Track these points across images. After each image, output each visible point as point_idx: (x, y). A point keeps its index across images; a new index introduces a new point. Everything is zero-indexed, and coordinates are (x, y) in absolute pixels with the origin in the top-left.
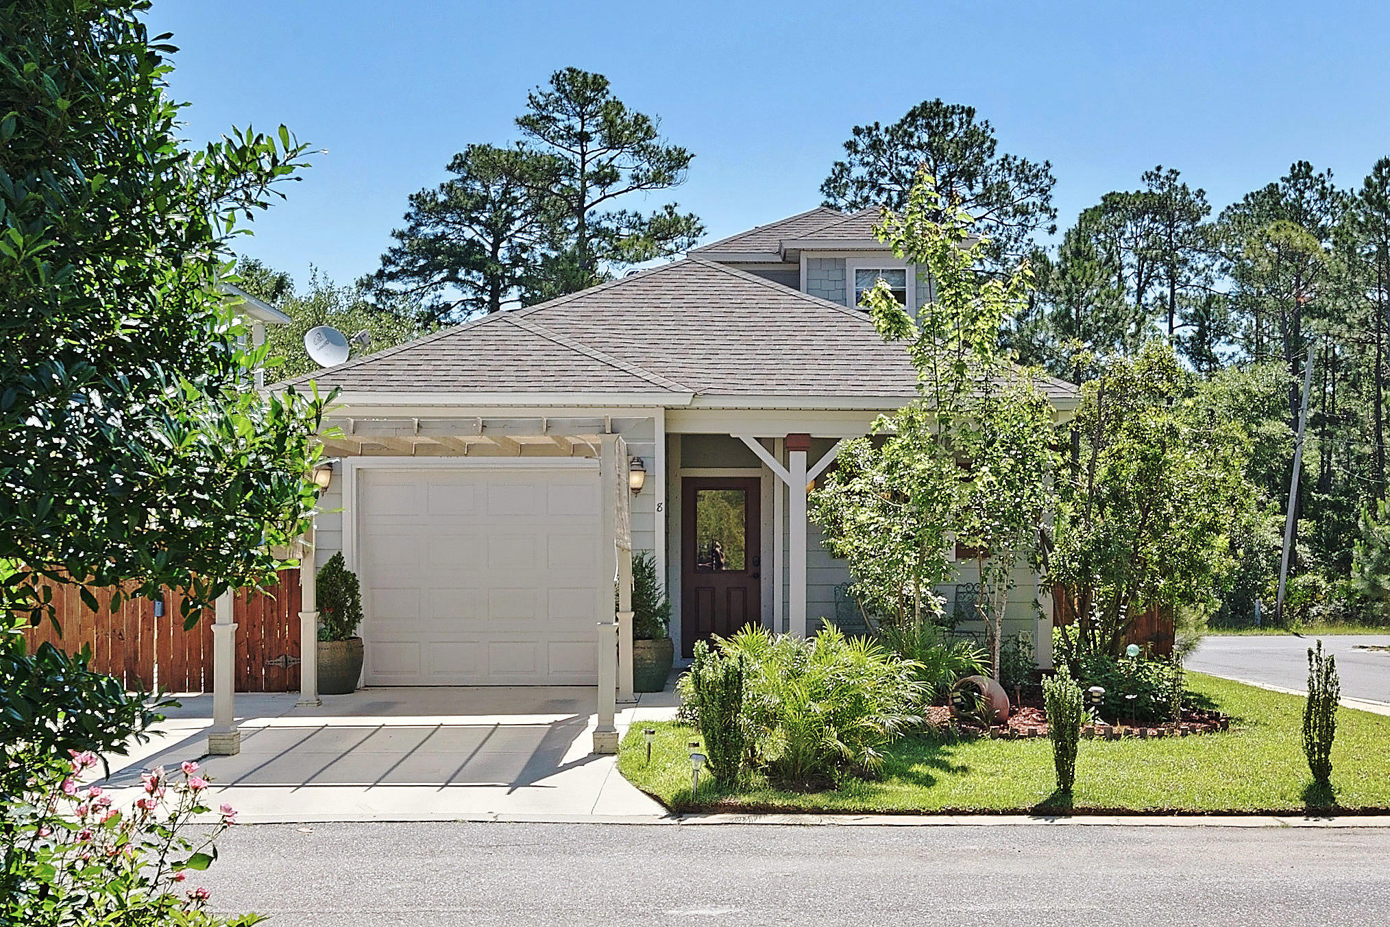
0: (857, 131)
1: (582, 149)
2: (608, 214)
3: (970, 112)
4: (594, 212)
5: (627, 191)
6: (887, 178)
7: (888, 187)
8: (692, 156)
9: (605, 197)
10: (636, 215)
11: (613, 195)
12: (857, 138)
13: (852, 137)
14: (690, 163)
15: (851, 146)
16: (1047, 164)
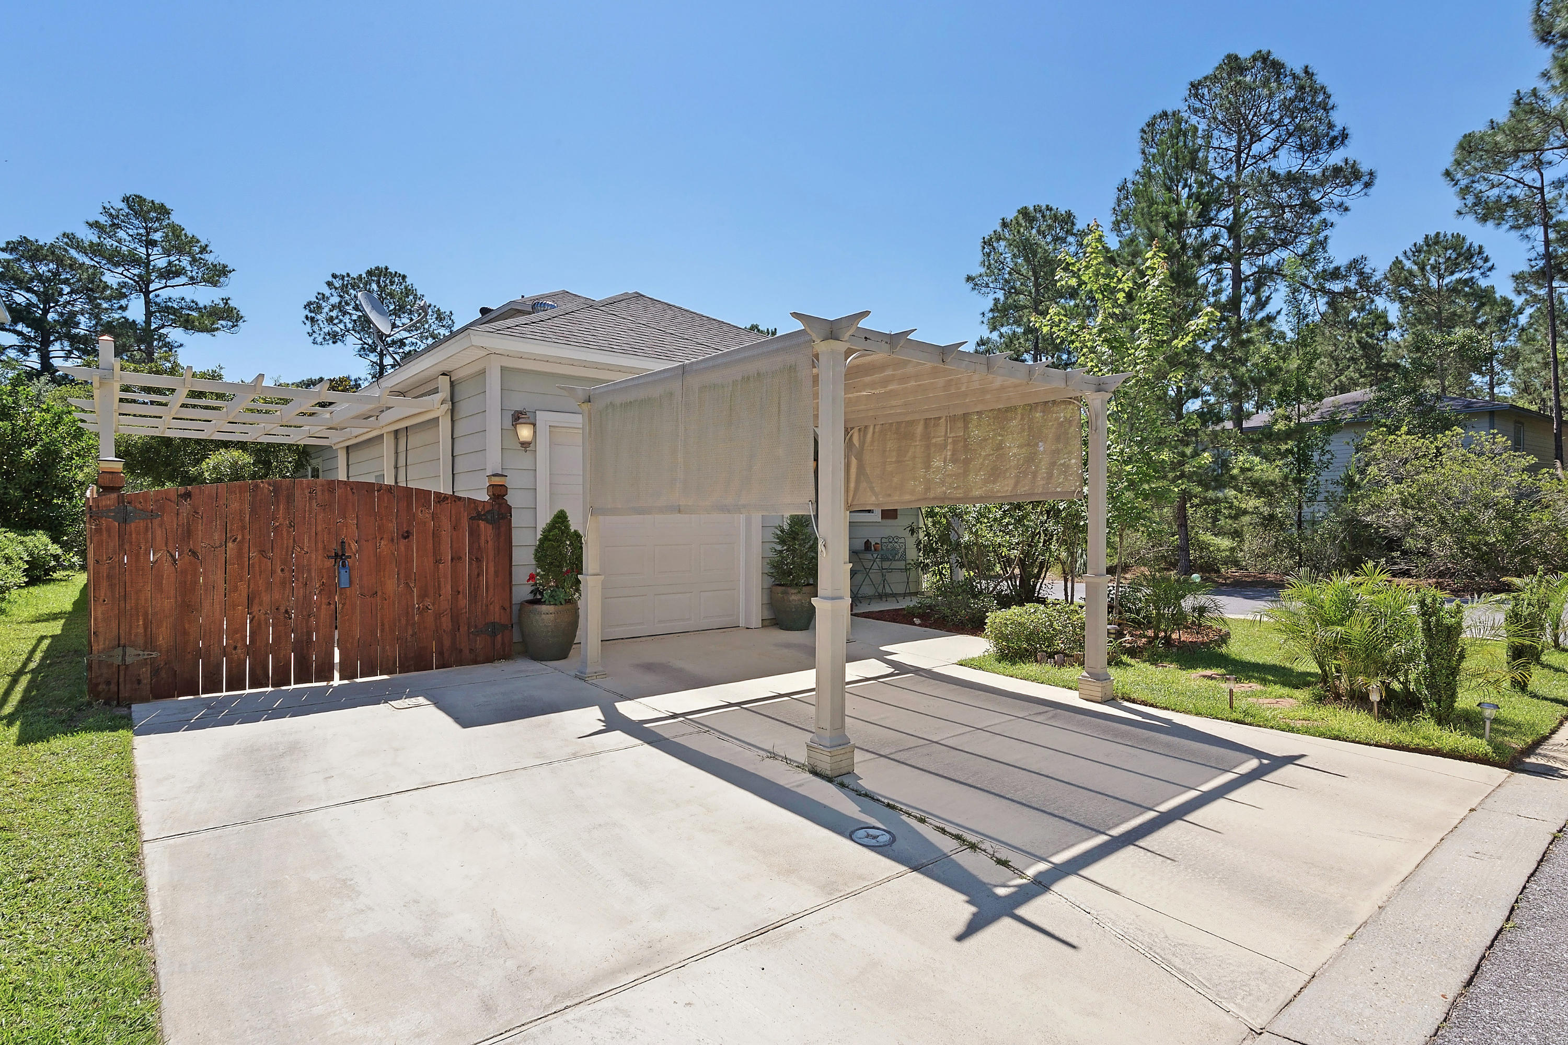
0: (334, 276)
1: (147, 251)
2: (170, 298)
3: (404, 277)
4: (159, 295)
5: (183, 285)
6: (351, 307)
7: (351, 312)
8: (234, 270)
9: (166, 286)
10: (193, 302)
11: (173, 286)
12: (334, 280)
13: (330, 279)
14: (230, 275)
15: (329, 284)
16: (451, 312)
